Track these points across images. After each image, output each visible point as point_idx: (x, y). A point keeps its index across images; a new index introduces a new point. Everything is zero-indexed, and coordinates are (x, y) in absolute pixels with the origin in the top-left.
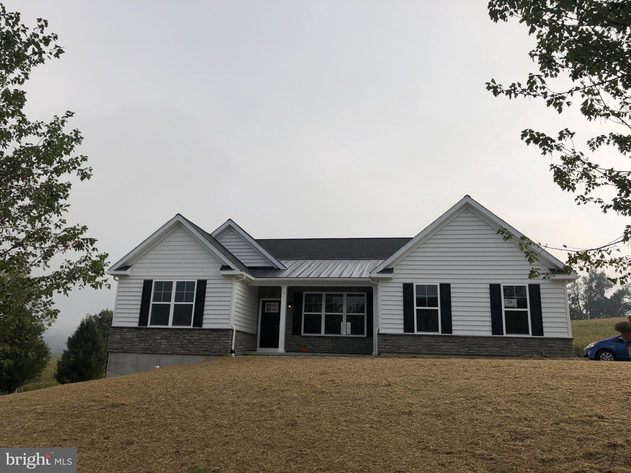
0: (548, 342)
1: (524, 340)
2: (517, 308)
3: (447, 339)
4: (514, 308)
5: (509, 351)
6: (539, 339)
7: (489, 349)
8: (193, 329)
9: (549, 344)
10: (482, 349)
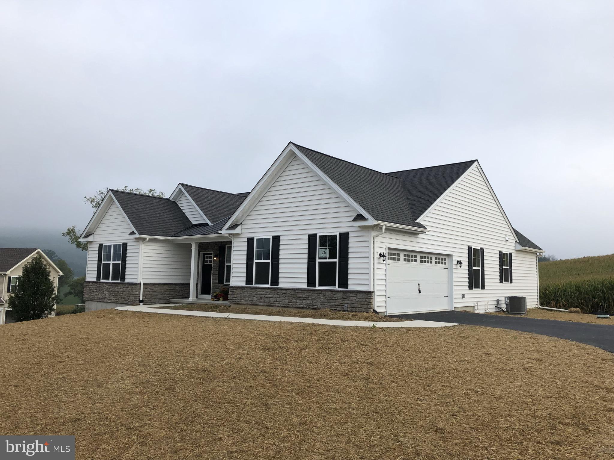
0: (350, 295)
1: (331, 293)
2: (329, 259)
3: (274, 292)
4: (326, 258)
5: (318, 304)
6: (343, 292)
7: (303, 301)
8: (120, 283)
9: (351, 298)
10: (298, 301)
